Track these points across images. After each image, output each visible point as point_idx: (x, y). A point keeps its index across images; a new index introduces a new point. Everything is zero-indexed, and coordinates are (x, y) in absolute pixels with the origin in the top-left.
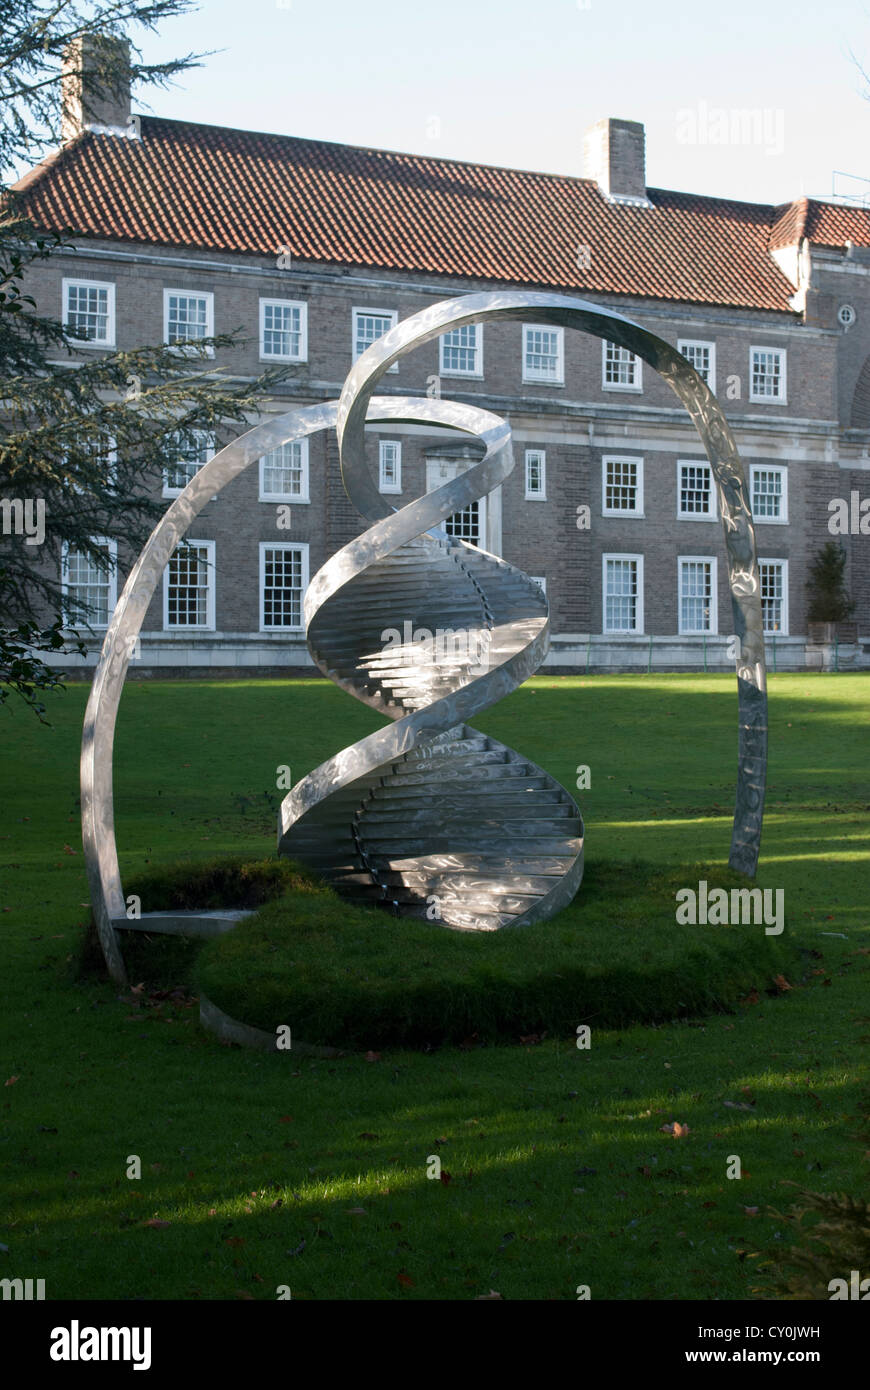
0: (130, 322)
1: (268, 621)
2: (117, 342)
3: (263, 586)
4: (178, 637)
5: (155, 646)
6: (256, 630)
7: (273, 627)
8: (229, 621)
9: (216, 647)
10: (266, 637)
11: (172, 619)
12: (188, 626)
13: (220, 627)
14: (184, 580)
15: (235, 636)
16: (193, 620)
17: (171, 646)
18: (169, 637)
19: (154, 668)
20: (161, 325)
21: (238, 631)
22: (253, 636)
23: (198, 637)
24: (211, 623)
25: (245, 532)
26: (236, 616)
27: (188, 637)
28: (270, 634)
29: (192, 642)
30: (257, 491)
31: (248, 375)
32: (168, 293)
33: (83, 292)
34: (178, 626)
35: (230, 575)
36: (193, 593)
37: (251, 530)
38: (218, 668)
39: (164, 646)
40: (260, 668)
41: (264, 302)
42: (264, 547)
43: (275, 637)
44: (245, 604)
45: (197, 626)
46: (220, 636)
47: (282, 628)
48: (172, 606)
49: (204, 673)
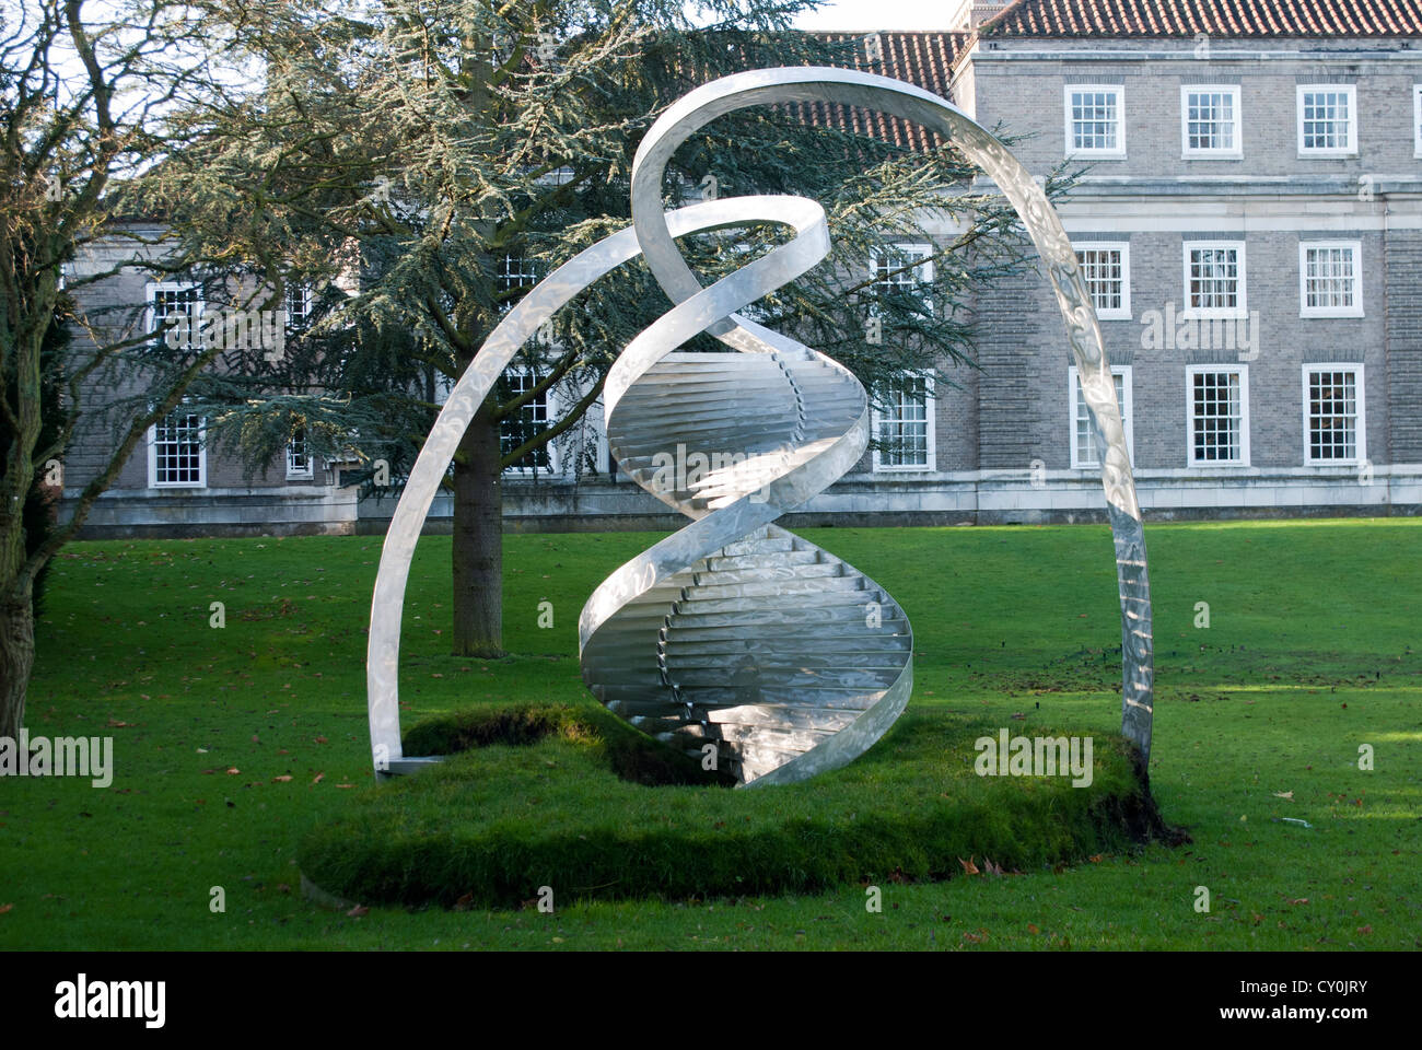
0: (1142, 126)
1: (1315, 453)
2: (1128, 150)
3: (1307, 415)
4: (1205, 474)
5: (1178, 485)
6: (1300, 464)
7: (1321, 461)
8: (1267, 455)
9: (1250, 484)
10: (1312, 473)
11: (1199, 454)
12: (1218, 462)
13: (1255, 463)
14: (1211, 410)
15: (1274, 471)
16: (1223, 455)
17: (1197, 485)
18: (1195, 474)
19: (1176, 510)
20: (1179, 126)
21: (1278, 466)
22: (1296, 471)
23: (1229, 473)
24: (1245, 458)
25: (1285, 352)
26: (1274, 450)
27: (1217, 474)
28: (1317, 468)
29: (1222, 479)
30: (1299, 306)
31: (1284, 174)
32: (1187, 90)
33: (1088, 97)
34: (1205, 462)
35: (1266, 403)
36: (1223, 425)
37: (1291, 351)
38: (1254, 509)
39: (1188, 485)
40: (1305, 507)
41: (1302, 90)
42: (1307, 370)
43: (1323, 472)
44: (1286, 435)
45: (1227, 462)
46: (1255, 472)
47: (1333, 461)
48: (1199, 439)
49: (1236, 514)
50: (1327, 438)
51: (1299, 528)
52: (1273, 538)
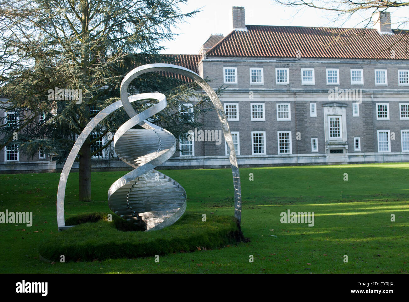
0: (241, 77)
1: (281, 152)
2: (238, 82)
3: (279, 143)
4: (256, 156)
5: (250, 159)
6: (277, 154)
7: (282, 153)
8: (270, 152)
9: (266, 159)
10: (280, 156)
11: (255, 152)
12: (259, 154)
13: (267, 154)
14: (257, 142)
15: (271, 156)
16: (260, 152)
17: (254, 159)
18: (254, 156)
19: (250, 165)
20: (249, 77)
21: (272, 154)
22: (276, 156)
23: (261, 156)
24: (265, 153)
25: (274, 129)
26: (272, 151)
27: (259, 156)
28: (281, 155)
29: (260, 158)
30: (277, 118)
31: (273, 88)
32: (251, 69)
33: (229, 70)
34: (256, 154)
35: (270, 140)
36: (260, 145)
37: (275, 128)
38: (267, 164)
39: (252, 159)
40: (278, 164)
41: (277, 69)
42: (279, 132)
43: (282, 156)
44: (274, 147)
45: (261, 154)
46: (267, 156)
47: (285, 153)
48: (255, 148)
49: (263, 166)
50: (283, 148)
51: (277, 169)
52: (271, 171)
